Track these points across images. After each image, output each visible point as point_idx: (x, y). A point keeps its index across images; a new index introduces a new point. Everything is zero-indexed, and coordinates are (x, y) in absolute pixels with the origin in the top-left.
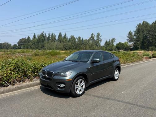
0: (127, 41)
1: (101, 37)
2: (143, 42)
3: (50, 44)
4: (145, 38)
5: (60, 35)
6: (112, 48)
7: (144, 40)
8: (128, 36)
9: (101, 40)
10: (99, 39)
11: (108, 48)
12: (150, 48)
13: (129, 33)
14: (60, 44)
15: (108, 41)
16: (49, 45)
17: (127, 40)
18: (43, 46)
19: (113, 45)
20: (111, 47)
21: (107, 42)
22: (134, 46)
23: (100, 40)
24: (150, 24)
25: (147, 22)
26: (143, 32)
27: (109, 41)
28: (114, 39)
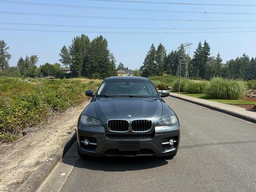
1: (8, 51)
2: (84, 66)
4: (86, 60)
6: (33, 72)
7: (85, 62)
8: (61, 53)
9: (9, 56)
10: (5, 54)
11: (26, 72)
12: (94, 74)
13: (63, 49)
15: (24, 59)
17: (60, 60)
19: (36, 67)
20: (31, 71)
21: (21, 60)
22: (71, 70)
23: (7, 56)
25: (87, 37)
26: (83, 50)
27: (27, 60)
28: (35, 57)
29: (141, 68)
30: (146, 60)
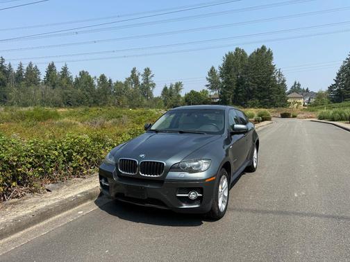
0: (206, 88)
1: (153, 79)
2: (236, 91)
3: (24, 92)
4: (240, 83)
5: (51, 68)
6: (177, 102)
7: (238, 85)
8: (208, 77)
9: (153, 85)
10: (150, 83)
11: (170, 102)
12: (250, 102)
13: (211, 71)
14: (53, 92)
15: (168, 87)
16: (22, 94)
17: (207, 86)
18: (5, 97)
19: (180, 96)
20: (174, 101)
21: (165, 89)
22: (220, 98)
23: (152, 85)
24: (249, 55)
25: (243, 51)
26: (236, 70)
27: (171, 88)
28: (180, 83)
29: (331, 88)
30: (339, 74)
